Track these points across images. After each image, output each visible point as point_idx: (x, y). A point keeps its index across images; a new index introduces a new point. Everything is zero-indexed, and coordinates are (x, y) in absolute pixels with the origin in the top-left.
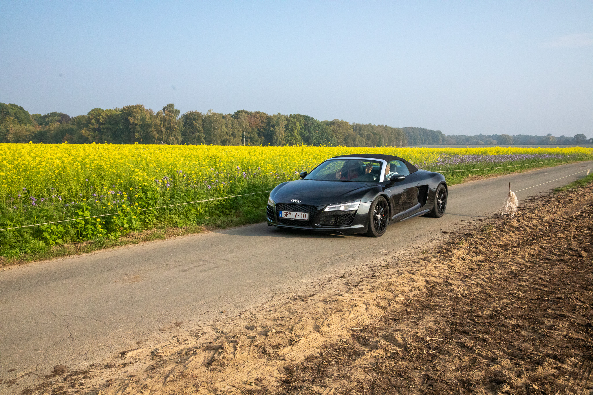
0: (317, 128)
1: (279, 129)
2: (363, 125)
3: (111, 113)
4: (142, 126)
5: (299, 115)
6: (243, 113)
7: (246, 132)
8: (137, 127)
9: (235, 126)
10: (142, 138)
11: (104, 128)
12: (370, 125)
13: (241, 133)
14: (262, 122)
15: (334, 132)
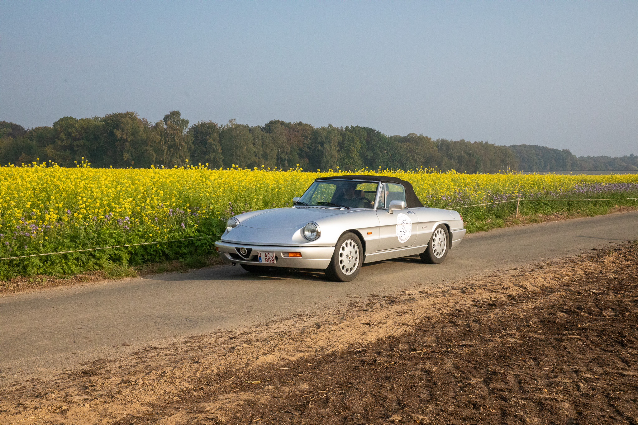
0: (385, 147)
1: (331, 148)
2: (452, 141)
3: (88, 123)
4: (134, 144)
5: (359, 127)
6: (279, 124)
7: (282, 152)
8: (127, 144)
9: (266, 143)
10: (133, 160)
11: (77, 146)
12: (462, 141)
13: (275, 153)
14: (306, 137)
15: (410, 152)
